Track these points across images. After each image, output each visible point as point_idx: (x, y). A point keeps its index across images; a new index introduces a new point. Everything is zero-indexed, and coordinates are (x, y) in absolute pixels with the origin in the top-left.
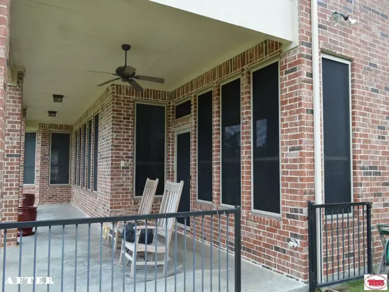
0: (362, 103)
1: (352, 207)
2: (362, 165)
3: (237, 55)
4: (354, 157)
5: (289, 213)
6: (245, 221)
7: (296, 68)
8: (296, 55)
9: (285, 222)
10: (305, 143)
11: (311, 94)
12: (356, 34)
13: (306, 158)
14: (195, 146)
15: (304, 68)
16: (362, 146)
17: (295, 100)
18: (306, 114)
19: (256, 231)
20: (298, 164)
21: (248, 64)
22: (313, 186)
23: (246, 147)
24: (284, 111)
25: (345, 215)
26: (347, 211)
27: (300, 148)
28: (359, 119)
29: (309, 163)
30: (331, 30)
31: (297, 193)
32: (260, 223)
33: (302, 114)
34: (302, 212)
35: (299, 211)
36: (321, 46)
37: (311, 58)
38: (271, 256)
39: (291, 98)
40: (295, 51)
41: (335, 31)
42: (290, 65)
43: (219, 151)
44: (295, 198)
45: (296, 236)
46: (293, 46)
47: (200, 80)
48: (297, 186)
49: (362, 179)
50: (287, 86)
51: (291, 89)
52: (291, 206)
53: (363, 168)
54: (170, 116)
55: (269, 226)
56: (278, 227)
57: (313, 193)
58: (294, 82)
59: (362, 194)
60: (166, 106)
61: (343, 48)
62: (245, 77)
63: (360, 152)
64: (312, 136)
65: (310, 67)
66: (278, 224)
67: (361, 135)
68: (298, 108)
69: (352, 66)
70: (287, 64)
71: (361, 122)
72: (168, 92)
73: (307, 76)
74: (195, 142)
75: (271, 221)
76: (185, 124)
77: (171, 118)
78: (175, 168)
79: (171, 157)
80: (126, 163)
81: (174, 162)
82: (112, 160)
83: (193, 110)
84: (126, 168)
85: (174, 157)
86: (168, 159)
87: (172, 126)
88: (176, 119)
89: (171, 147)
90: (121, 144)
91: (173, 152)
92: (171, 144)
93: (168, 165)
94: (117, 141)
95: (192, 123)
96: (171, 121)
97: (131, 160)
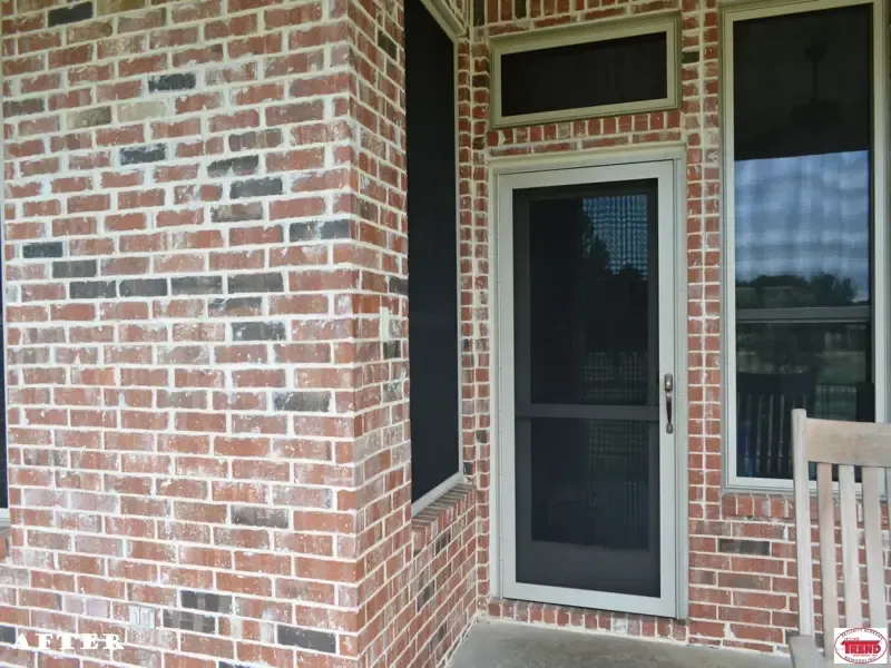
54: (468, 95)
76: (624, 141)
77: (472, 105)
78: (491, 344)
79: (475, 292)
80: (390, 323)
81: (491, 313)
82: (356, 299)
83: (700, 82)
84: (391, 350)
85: (490, 291)
86: (467, 299)
87: (478, 145)
88: (505, 113)
89: (473, 243)
90: (379, 204)
91: (484, 267)
92: (473, 228)
93: (468, 330)
94: (365, 178)
95: (694, 139)
96: (473, 121)
97: (403, 298)
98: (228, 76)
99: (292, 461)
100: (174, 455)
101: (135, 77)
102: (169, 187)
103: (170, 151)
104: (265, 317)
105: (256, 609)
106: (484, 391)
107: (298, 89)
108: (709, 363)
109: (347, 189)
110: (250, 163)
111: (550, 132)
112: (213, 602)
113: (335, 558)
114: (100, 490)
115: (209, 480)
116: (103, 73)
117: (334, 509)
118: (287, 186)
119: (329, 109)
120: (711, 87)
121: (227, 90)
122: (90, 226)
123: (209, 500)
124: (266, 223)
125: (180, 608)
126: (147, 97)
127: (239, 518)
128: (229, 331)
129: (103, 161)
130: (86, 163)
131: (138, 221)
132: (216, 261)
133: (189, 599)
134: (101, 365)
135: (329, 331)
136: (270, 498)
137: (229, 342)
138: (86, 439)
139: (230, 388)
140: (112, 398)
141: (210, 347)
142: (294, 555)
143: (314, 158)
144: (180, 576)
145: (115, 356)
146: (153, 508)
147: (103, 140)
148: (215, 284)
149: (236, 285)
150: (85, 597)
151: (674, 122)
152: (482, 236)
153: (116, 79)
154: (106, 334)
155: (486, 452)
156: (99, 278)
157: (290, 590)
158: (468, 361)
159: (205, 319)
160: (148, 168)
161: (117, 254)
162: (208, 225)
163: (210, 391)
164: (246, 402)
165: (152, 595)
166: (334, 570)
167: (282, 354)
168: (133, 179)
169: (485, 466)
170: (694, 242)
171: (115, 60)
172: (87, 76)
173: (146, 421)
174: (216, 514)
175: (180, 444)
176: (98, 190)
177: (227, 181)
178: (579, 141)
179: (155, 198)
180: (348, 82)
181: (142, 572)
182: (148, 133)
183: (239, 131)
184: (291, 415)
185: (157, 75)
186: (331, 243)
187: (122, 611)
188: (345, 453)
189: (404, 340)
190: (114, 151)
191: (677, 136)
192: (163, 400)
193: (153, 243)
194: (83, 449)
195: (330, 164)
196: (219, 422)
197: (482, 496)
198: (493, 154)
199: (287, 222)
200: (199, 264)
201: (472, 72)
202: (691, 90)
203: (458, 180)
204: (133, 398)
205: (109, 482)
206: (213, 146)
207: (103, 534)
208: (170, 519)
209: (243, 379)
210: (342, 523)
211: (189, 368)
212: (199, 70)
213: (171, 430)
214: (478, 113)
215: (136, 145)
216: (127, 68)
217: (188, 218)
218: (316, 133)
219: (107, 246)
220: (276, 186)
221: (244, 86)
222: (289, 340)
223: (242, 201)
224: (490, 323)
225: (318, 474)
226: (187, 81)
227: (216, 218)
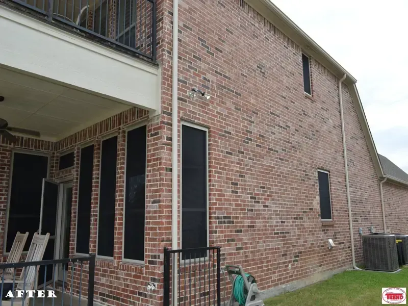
0: (218, 164)
1: (208, 251)
2: (216, 215)
3: (115, 114)
4: (210, 209)
5: (150, 259)
6: (116, 270)
7: (158, 132)
8: (159, 121)
9: (147, 268)
10: (164, 197)
11: (170, 155)
12: (212, 107)
13: (164, 210)
14: (76, 198)
15: (164, 133)
16: (217, 200)
17: (157, 159)
18: (165, 172)
19: (124, 279)
20: (157, 215)
21: (123, 124)
22: (170, 234)
23: (120, 199)
24: (149, 169)
25: (202, 259)
26: (204, 255)
27: (159, 201)
28: (214, 177)
29: (167, 214)
30: (190, 102)
31: (156, 241)
32: (128, 271)
33: (161, 171)
34: (159, 258)
35: (157, 257)
36: (181, 115)
37: (171, 125)
38: (136, 302)
39: (154, 157)
40: (158, 119)
41: (194, 104)
42: (154, 129)
43: (97, 203)
44: (154, 246)
45: (154, 280)
46: (157, 114)
47: (83, 133)
48: (156, 234)
49: (217, 227)
50: (151, 147)
51: (154, 150)
52: (152, 253)
53: (218, 218)
54: (53, 167)
55: (135, 274)
56: (142, 273)
57: (170, 240)
58: (156, 144)
59: (217, 240)
60: (49, 157)
61: (201, 118)
62: (121, 135)
63: (215, 204)
64: (170, 191)
65: (170, 132)
66: (141, 270)
67: (217, 190)
68: (159, 167)
69: (209, 133)
70: (152, 128)
71: (216, 179)
72: (52, 143)
73: (167, 140)
74: (76, 194)
75: (136, 268)
77: (54, 169)
87: (54, 177)
96: (54, 172)
120: (77, 163)
202: (74, 164)
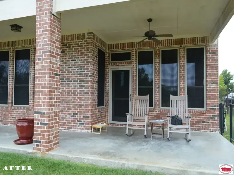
5: (211, 107)
7: (215, 53)
9: (208, 111)
20: (216, 89)
24: (209, 68)
27: (217, 83)
31: (215, 100)
32: (193, 113)
35: (216, 106)
38: (201, 126)
39: (212, 64)
40: (215, 46)
45: (214, 116)
48: (215, 97)
50: (210, 59)
51: (213, 60)
55: (199, 114)
68: (216, 68)
70: (210, 50)
76: (125, 65)
77: (107, 60)
78: (109, 90)
79: (107, 83)
80: (96, 86)
81: (109, 86)
82: (92, 83)
83: (134, 59)
84: (96, 89)
85: (109, 83)
86: (106, 84)
87: (108, 65)
88: (111, 61)
89: (107, 77)
90: (94, 73)
91: (108, 80)
92: (107, 75)
93: (106, 88)
94: (93, 71)
95: (133, 65)
96: (107, 62)
97: (97, 83)
98: (79, 60)
99: (85, 99)
100: (72, 99)
101: (69, 59)
102: (73, 71)
103: (73, 67)
104: (83, 84)
105: (81, 114)
106: (108, 96)
107: (87, 62)
108: (135, 92)
109: (91, 72)
110: (82, 69)
111: (117, 64)
112: (76, 114)
113: (89, 108)
114: (64, 103)
115: (76, 101)
116: (66, 59)
117: (89, 104)
118: (85, 72)
119: (90, 64)
120: (135, 59)
121: (80, 62)
122: (64, 75)
123: (76, 103)
124: (83, 75)
125: (73, 115)
126: (71, 62)
127: (79, 105)
128: (79, 86)
129: (65, 68)
130: (63, 68)
131: (69, 74)
132: (78, 79)
133: (74, 114)
134: (64, 89)
135: (89, 86)
136: (83, 103)
137: (79, 87)
138: (62, 97)
139: (79, 92)
140: (66, 93)
141: (77, 87)
142: (85, 108)
143: (88, 69)
144: (73, 111)
145: (66, 89)
146: (70, 104)
147: (65, 66)
148: (78, 81)
149: (80, 81)
150: (61, 115)
151: (131, 63)
152: (108, 76)
153: (67, 59)
154: (65, 86)
155: (108, 104)
156: (65, 80)
157: (84, 112)
158: (106, 92)
159: (76, 85)
160: (71, 69)
161: (67, 78)
162: (77, 75)
163: (77, 92)
164: (80, 93)
165: (69, 114)
166: (89, 110)
167: (84, 88)
168: (69, 70)
169: (108, 106)
170: (133, 78)
171: (67, 57)
172: (64, 59)
173: (69, 95)
174: (77, 105)
175: (73, 98)
176: (65, 71)
177: (79, 71)
178: (120, 65)
179: (71, 72)
180: (92, 62)
181: (68, 111)
182: (71, 65)
183: (80, 66)
184: (85, 94)
185: (72, 59)
186: (90, 77)
187: (66, 116)
188: (90, 98)
189: (97, 88)
190: (67, 67)
191: (131, 65)
192: (71, 93)
193: (71, 77)
194: (62, 99)
195: (90, 70)
196: (77, 95)
197: (107, 110)
198: (110, 66)
199: (85, 75)
200: (76, 79)
201: (107, 56)
202: (133, 60)
203: (105, 69)
204: (68, 93)
205: (65, 102)
206: (78, 67)
207: (64, 108)
208: (72, 106)
209: (80, 91)
210: (90, 105)
211: (74, 90)
212: (77, 59)
213: (72, 96)
214: (108, 61)
215: (69, 66)
216: (68, 58)
217: (75, 74)
218: (88, 67)
219: (66, 77)
220: (84, 72)
221: (81, 61)
222: (85, 87)
223: (80, 73)
224: (109, 87)
225: (88, 100)
226: (75, 60)
227: (78, 74)
